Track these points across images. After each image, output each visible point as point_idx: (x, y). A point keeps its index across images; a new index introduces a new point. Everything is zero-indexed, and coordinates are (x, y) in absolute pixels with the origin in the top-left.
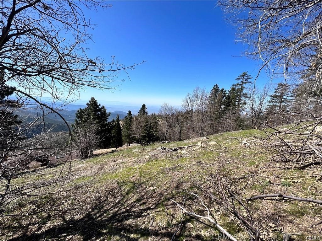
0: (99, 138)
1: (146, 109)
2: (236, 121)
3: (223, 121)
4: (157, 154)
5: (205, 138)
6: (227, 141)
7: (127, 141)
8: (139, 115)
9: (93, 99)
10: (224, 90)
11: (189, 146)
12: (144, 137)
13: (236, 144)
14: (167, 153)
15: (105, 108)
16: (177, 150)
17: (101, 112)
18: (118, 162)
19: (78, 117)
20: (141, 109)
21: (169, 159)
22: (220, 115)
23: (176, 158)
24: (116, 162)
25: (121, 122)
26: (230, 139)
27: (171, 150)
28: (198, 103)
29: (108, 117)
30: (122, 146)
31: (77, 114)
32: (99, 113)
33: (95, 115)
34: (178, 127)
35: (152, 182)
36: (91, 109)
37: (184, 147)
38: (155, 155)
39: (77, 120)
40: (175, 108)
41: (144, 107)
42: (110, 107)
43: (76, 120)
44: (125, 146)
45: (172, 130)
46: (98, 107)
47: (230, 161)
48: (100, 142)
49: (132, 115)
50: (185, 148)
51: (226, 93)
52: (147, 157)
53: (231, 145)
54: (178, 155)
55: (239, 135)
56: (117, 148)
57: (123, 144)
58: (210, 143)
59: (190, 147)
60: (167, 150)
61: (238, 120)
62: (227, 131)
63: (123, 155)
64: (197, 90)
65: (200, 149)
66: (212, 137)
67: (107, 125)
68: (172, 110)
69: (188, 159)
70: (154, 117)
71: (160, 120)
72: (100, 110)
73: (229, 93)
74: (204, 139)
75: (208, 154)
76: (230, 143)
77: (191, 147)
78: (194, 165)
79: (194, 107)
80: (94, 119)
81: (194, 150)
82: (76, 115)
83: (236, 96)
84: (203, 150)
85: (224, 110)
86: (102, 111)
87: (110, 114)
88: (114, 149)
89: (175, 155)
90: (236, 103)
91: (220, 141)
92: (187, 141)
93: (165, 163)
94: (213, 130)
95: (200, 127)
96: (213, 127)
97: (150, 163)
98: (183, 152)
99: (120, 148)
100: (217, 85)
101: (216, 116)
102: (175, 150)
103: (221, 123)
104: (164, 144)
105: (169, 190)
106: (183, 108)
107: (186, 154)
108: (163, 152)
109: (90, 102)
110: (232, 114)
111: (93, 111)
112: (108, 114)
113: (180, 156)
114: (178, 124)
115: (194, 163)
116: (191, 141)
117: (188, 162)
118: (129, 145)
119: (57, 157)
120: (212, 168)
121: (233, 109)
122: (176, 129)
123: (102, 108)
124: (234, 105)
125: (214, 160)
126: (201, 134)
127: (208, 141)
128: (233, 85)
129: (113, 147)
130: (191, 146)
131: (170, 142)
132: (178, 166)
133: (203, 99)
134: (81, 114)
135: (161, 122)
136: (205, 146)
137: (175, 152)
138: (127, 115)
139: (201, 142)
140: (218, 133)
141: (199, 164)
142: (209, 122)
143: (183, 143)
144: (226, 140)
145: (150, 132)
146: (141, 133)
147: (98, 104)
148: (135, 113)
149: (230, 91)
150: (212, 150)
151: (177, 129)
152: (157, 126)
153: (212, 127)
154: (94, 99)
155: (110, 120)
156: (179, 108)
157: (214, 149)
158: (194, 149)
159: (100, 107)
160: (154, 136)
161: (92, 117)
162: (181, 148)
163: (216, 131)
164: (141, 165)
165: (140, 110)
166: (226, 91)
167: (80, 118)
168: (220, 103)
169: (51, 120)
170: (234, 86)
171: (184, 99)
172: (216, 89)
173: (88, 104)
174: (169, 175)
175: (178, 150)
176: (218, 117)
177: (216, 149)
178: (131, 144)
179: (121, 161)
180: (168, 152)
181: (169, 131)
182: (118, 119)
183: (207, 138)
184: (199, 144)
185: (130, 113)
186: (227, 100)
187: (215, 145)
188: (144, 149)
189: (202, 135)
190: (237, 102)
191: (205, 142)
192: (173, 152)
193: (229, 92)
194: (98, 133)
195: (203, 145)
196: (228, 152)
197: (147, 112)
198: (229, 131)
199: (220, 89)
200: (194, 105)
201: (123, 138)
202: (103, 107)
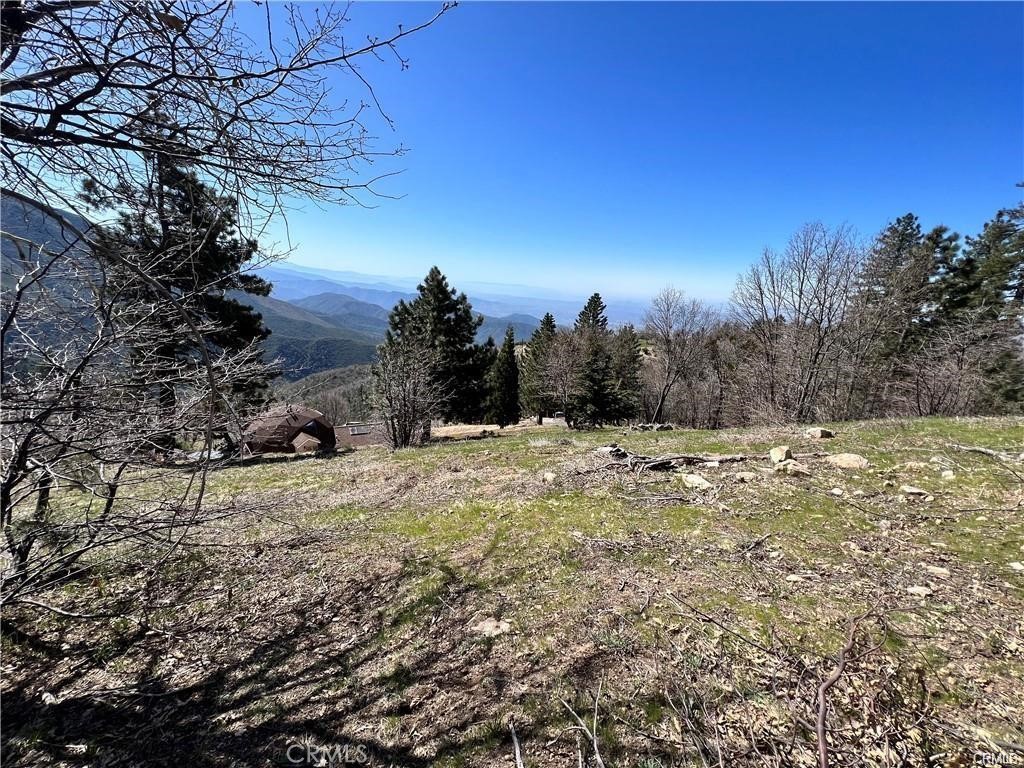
0: (442, 392)
1: (602, 309)
2: (990, 372)
3: (920, 366)
4: (588, 472)
5: (816, 430)
6: (934, 459)
7: (533, 409)
8: (576, 328)
9: (435, 272)
10: (945, 236)
11: (729, 457)
12: (583, 400)
13: (989, 487)
14: (628, 473)
15: (468, 301)
16: (668, 469)
17: (456, 314)
18: (461, 475)
19: (395, 326)
20: (586, 308)
21: (624, 501)
22: (909, 340)
23: (656, 499)
24: (458, 474)
25: (519, 350)
26: (950, 451)
27: (646, 463)
28: (807, 287)
29: (475, 328)
30: (517, 423)
31: (392, 317)
32: (452, 316)
33: (438, 320)
34: (713, 378)
35: (510, 593)
36: (429, 303)
37: (702, 461)
38: (579, 473)
39: (393, 333)
40: (704, 308)
41: (595, 303)
42: (496, 303)
43: (389, 333)
44: (528, 423)
45: (689, 385)
46: (449, 298)
47: (939, 581)
48: (444, 404)
49: (554, 326)
50: (709, 464)
51: (957, 248)
52: (550, 476)
53: (951, 483)
54: (667, 487)
55: (1005, 439)
56: (502, 427)
57: (520, 416)
58: (831, 459)
59: (733, 460)
60: (629, 460)
61: (1002, 368)
62: (934, 411)
63: (493, 455)
64: (809, 234)
65: (776, 481)
66: (852, 428)
67: (471, 353)
68: (694, 314)
69: (705, 516)
70: (629, 337)
71: (650, 349)
72: (453, 307)
73: (968, 248)
74: (808, 436)
75: (812, 511)
76: (949, 475)
77: (735, 465)
78: (721, 551)
79: (788, 302)
80: (435, 332)
81: (742, 480)
82: (388, 319)
83: (1008, 261)
84: (790, 487)
85: (935, 323)
86: (459, 309)
87: (481, 320)
88: (495, 428)
89: (655, 488)
90: (1007, 293)
91: (888, 457)
92: (732, 436)
93: (603, 514)
94: (866, 402)
95: (801, 384)
96: (864, 389)
97: (550, 502)
98: (695, 480)
99: (509, 427)
100: (910, 218)
101: (887, 345)
102: (664, 466)
103: (908, 375)
104: (647, 432)
105: (544, 669)
106: (740, 311)
107: (705, 492)
108: (611, 467)
109: (426, 280)
110: (974, 342)
111: (433, 310)
112: (475, 319)
113: (674, 495)
114: (716, 368)
115: (727, 544)
116: (748, 436)
117: (697, 532)
118: (540, 422)
119: (352, 430)
120: (812, 603)
121: (982, 317)
122: (704, 386)
123: (457, 302)
124: (996, 301)
125: (839, 556)
126: (801, 412)
127: (826, 449)
128: (1000, 214)
129: (492, 423)
130: (738, 457)
131: (670, 428)
132: (647, 540)
133: (831, 274)
134: (402, 316)
135: (652, 357)
136: (804, 468)
137: (660, 476)
138: (539, 326)
139: (786, 448)
140: (883, 416)
141: (749, 555)
142: (850, 369)
143: (713, 439)
144: (923, 454)
145: (606, 387)
146: (572, 387)
147: (449, 289)
148: (566, 320)
149: (977, 239)
150: (836, 491)
151: (709, 384)
152: (636, 370)
153: (861, 388)
154: (439, 272)
155: (479, 339)
156: (723, 311)
157: (850, 492)
158: (748, 475)
159: (454, 297)
160: (616, 401)
161: (429, 327)
162: (689, 462)
163: (880, 408)
164: (519, 502)
165: (583, 313)
166: (956, 237)
167: (400, 329)
168: (918, 291)
169: (350, 332)
170: (1006, 218)
171: (747, 272)
172: (903, 234)
173: (421, 288)
174: (591, 577)
175: (673, 467)
176: (895, 350)
177: (860, 492)
178: (545, 420)
179: (474, 474)
180: (633, 471)
181: (675, 388)
182: (510, 337)
183: (826, 435)
184: (777, 454)
185: (548, 321)
186: (955, 276)
187: (861, 471)
188: (566, 443)
189: (805, 417)
190: (1009, 288)
191: (811, 447)
192: (652, 473)
193: (975, 244)
194: (438, 375)
195: (791, 465)
196: (933, 524)
197: (605, 320)
198: (949, 412)
199: (927, 229)
200: (786, 294)
201: (523, 399)
202: (464, 298)
